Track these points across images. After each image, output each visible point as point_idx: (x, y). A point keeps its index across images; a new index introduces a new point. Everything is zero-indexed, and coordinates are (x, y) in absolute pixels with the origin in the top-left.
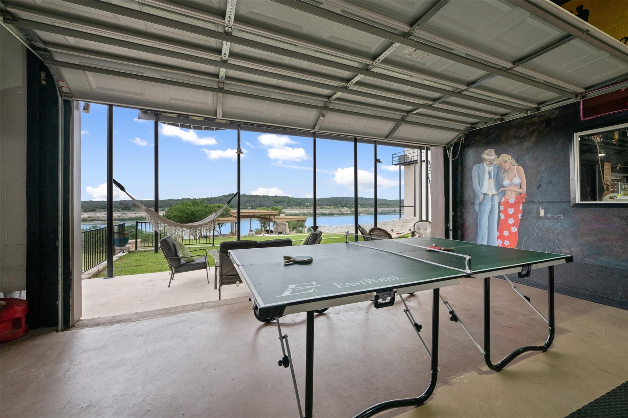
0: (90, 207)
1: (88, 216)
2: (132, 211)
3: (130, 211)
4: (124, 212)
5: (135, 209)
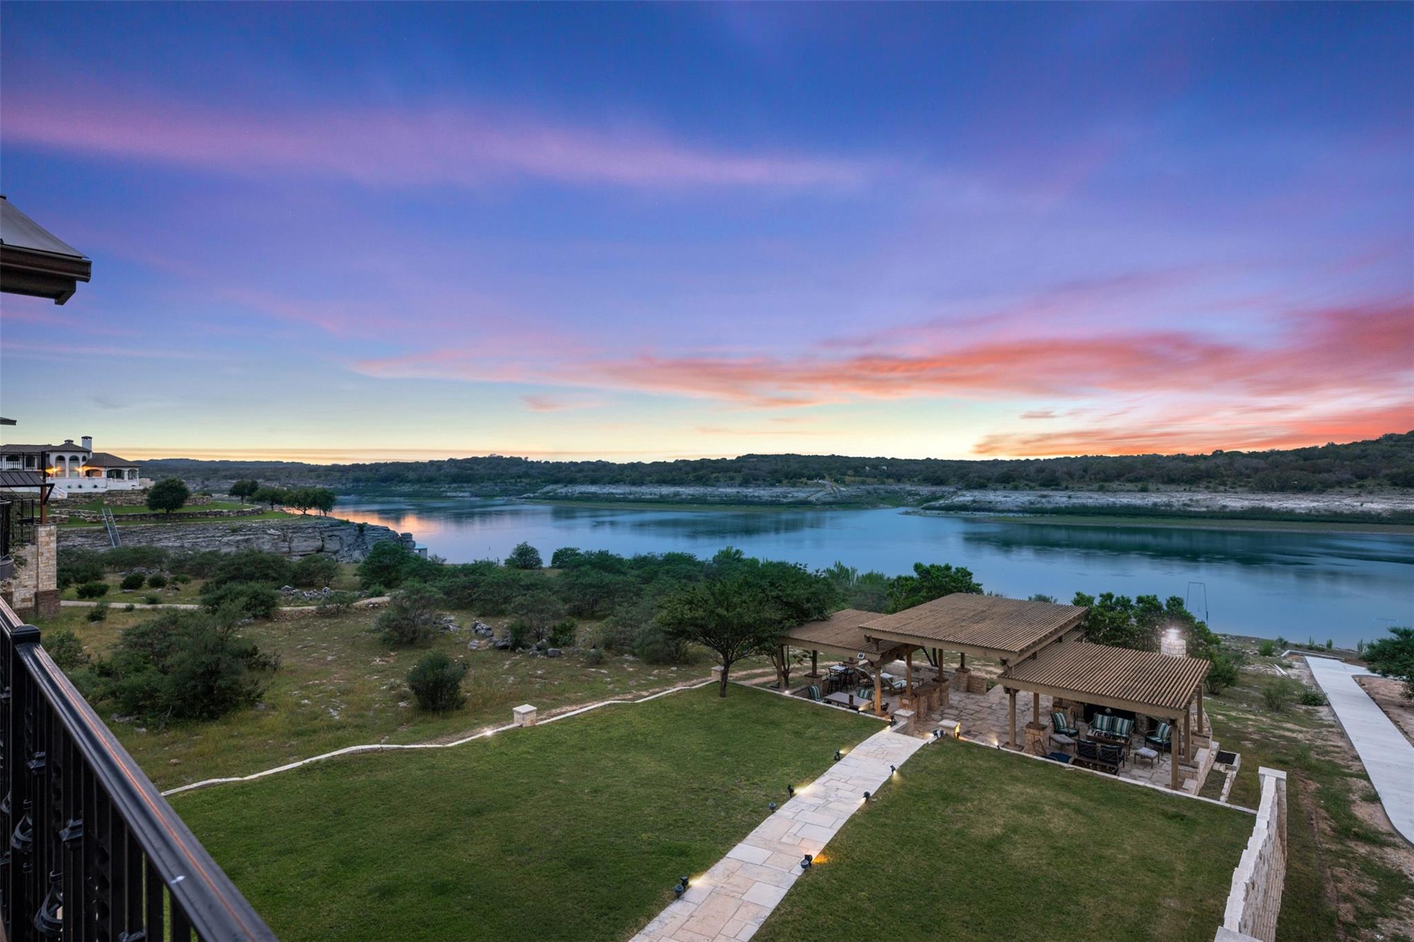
1: (971, 498)
3: (1059, 490)
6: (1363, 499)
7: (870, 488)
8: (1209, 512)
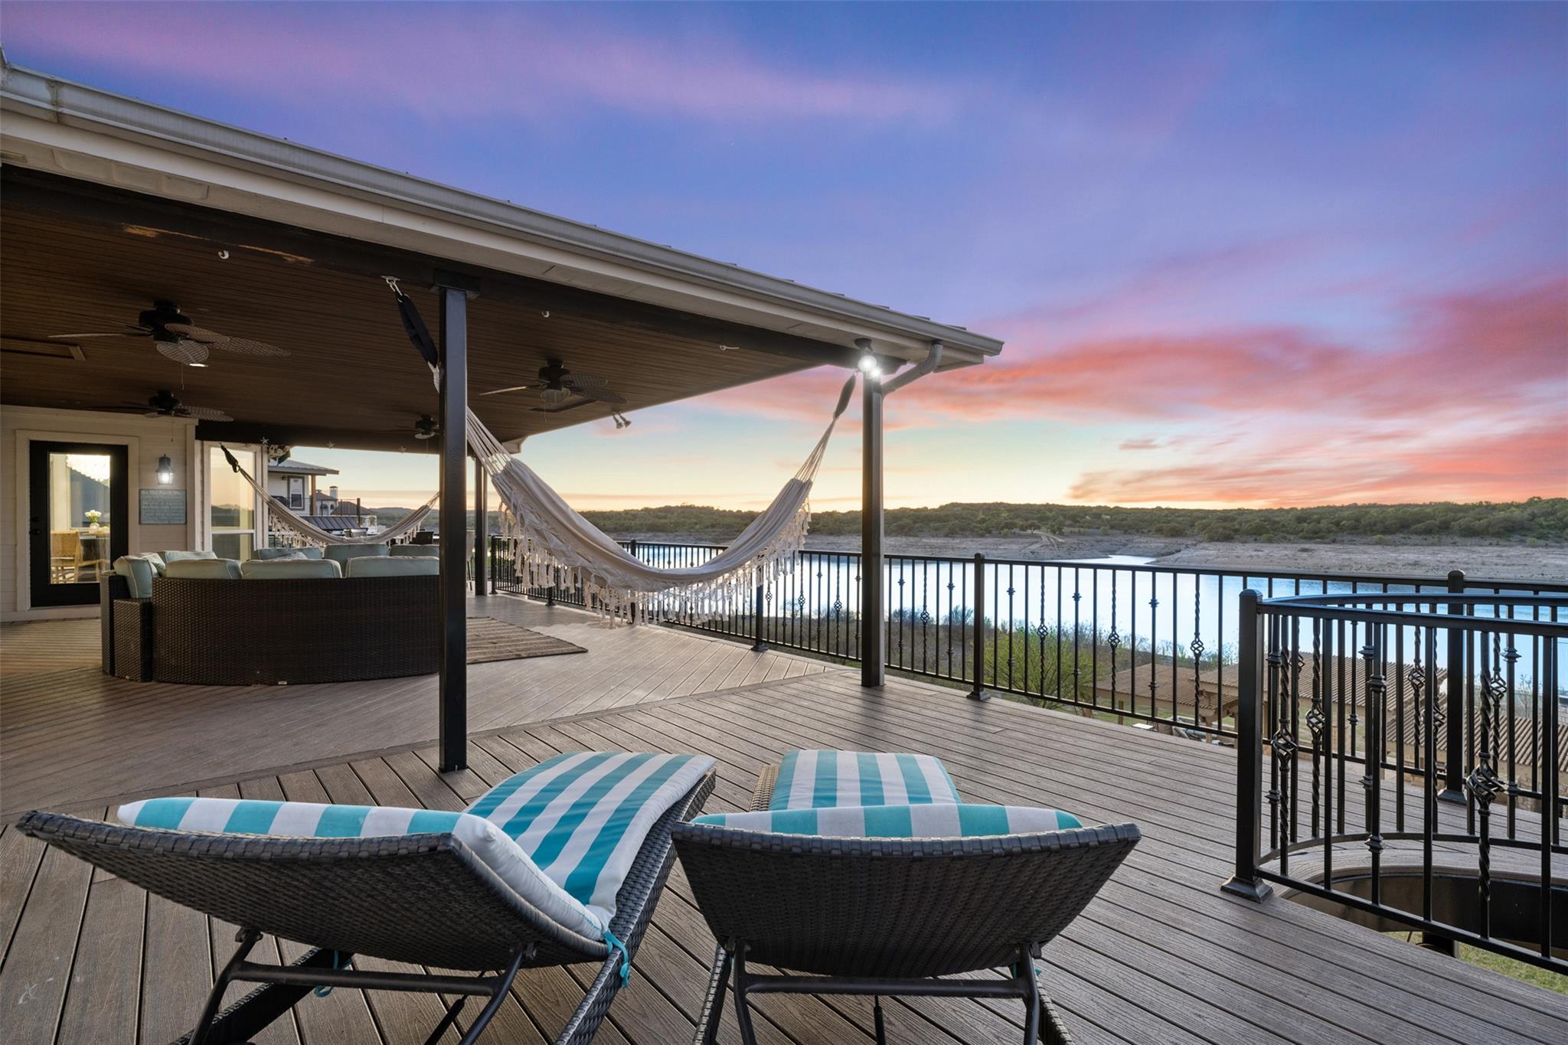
0: (1221, 530)
2: (1329, 543)
3: (1325, 543)
4: (1307, 546)
5: (1338, 539)
7: (1092, 540)
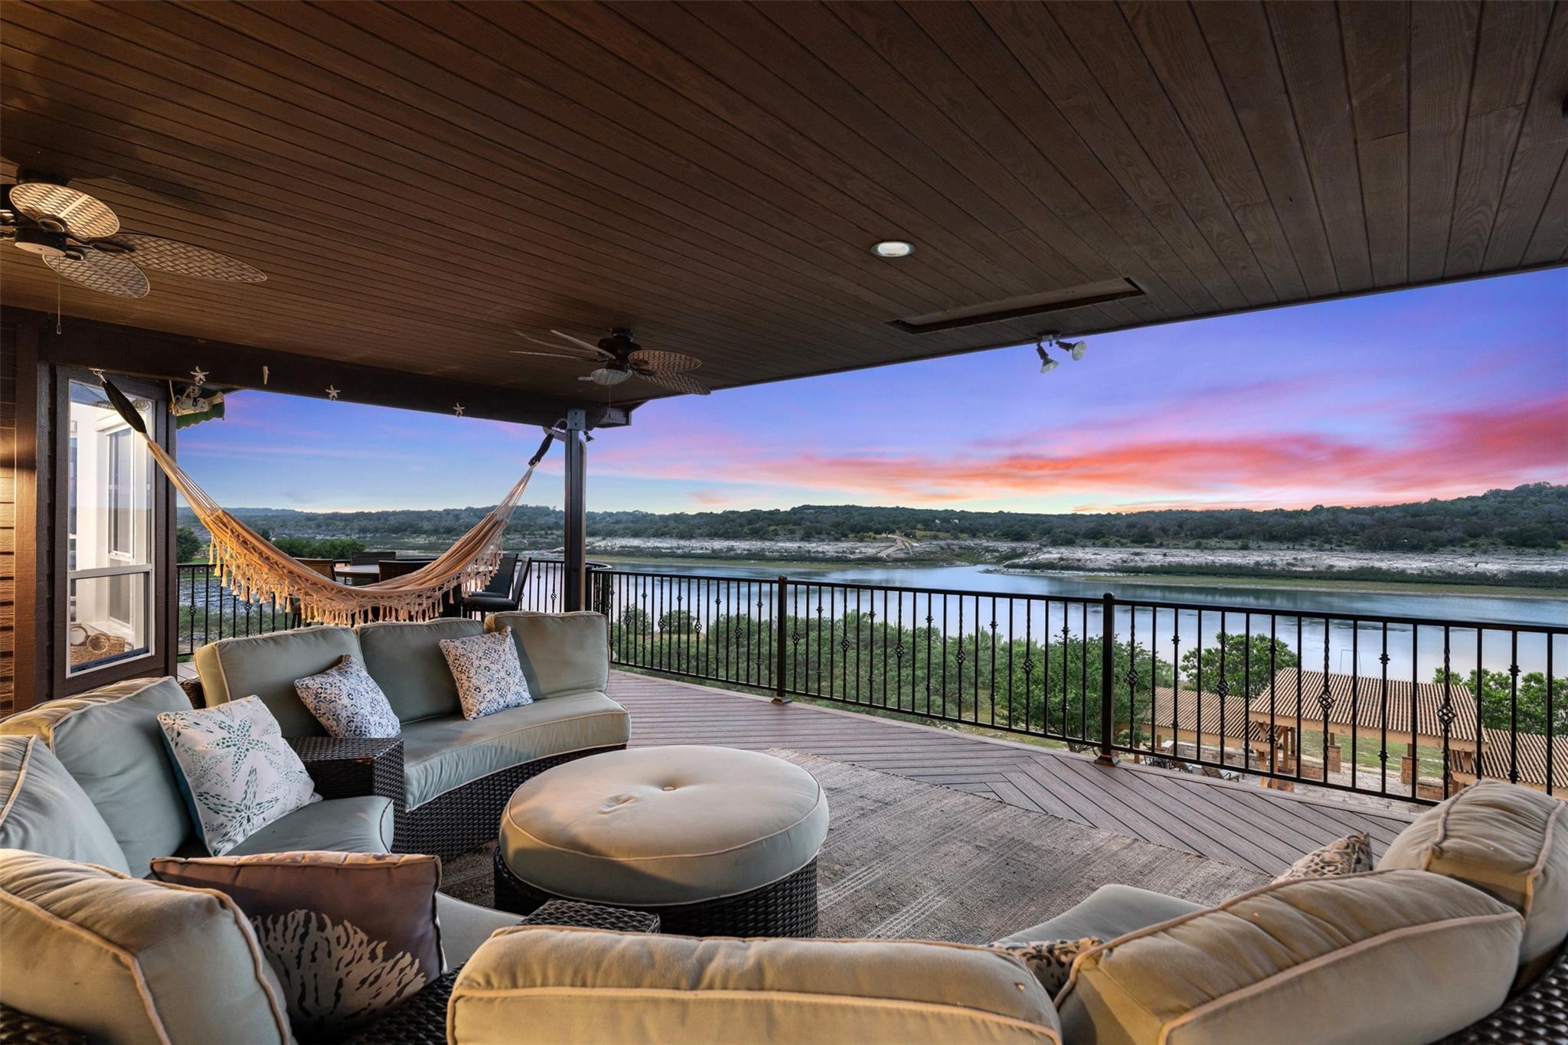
6: (1477, 559)
7: (942, 543)
8: (1315, 572)
